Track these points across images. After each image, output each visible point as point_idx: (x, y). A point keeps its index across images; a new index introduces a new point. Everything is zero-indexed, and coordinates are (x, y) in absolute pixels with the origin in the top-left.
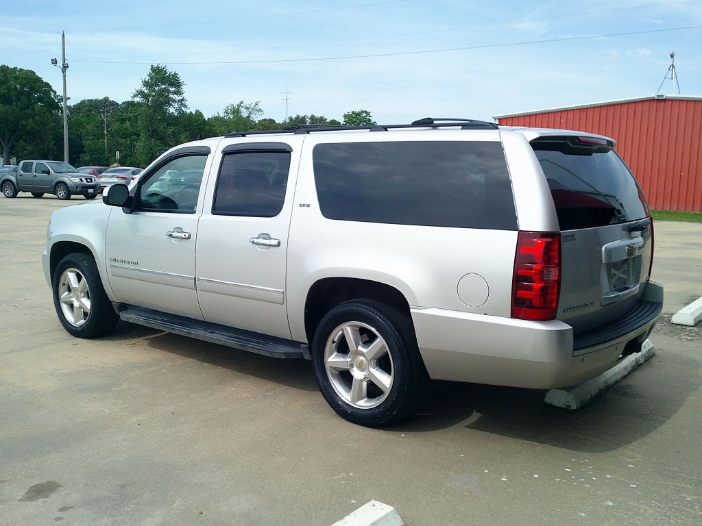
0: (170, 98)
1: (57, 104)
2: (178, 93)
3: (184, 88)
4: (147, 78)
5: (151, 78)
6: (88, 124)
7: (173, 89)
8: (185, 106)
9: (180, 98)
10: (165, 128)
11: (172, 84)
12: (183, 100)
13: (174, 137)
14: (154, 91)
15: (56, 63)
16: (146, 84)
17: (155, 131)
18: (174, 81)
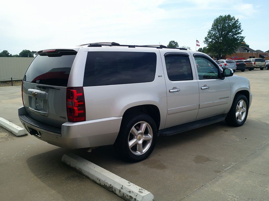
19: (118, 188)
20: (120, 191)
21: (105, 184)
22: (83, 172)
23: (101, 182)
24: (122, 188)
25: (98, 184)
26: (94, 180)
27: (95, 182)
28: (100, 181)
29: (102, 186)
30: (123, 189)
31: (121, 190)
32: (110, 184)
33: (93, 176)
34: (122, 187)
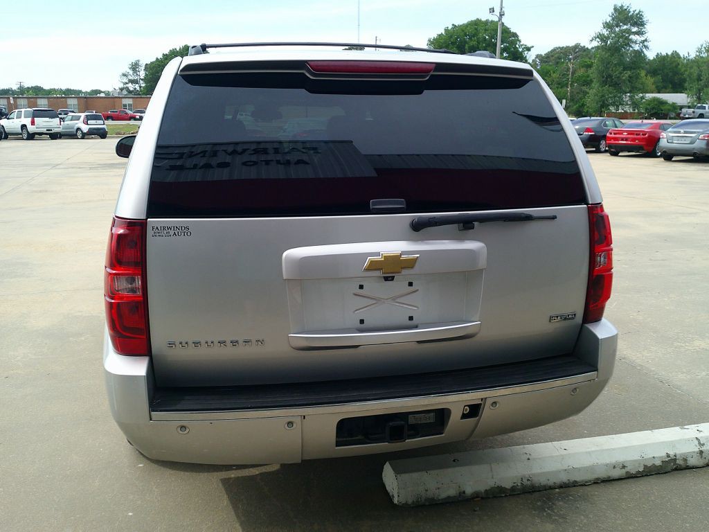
0: (631, 40)
1: (521, 53)
2: (639, 33)
3: (648, 28)
4: (609, 19)
5: (613, 19)
6: (554, 72)
7: (635, 29)
8: (646, 47)
9: (643, 39)
10: (621, 73)
11: (635, 24)
12: (646, 40)
13: (629, 82)
14: (615, 32)
15: (494, 11)
16: (607, 25)
17: (610, 76)
18: (637, 21)
19: (691, 450)
20: (701, 452)
21: (645, 466)
22: (543, 481)
23: (627, 469)
24: (701, 445)
25: (620, 479)
26: (598, 479)
27: (608, 481)
28: (624, 467)
29: (637, 477)
30: (703, 445)
31: (703, 448)
32: (664, 454)
33: (591, 468)
34: (699, 443)
